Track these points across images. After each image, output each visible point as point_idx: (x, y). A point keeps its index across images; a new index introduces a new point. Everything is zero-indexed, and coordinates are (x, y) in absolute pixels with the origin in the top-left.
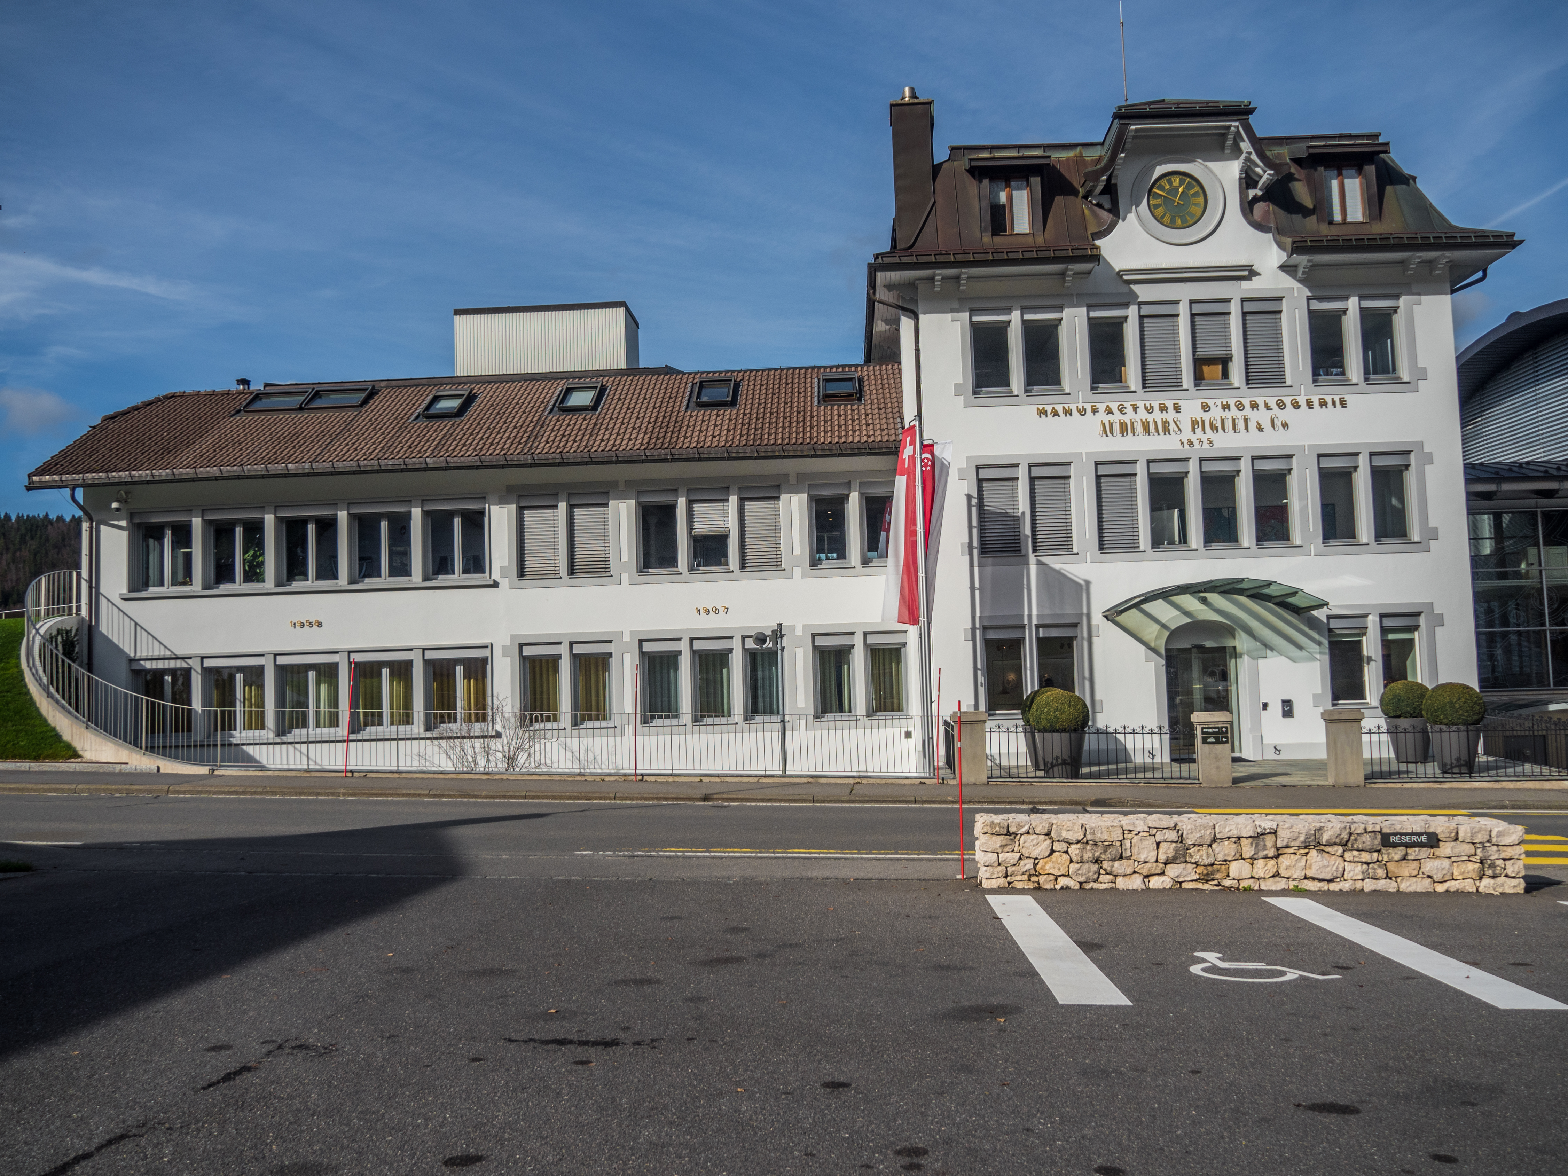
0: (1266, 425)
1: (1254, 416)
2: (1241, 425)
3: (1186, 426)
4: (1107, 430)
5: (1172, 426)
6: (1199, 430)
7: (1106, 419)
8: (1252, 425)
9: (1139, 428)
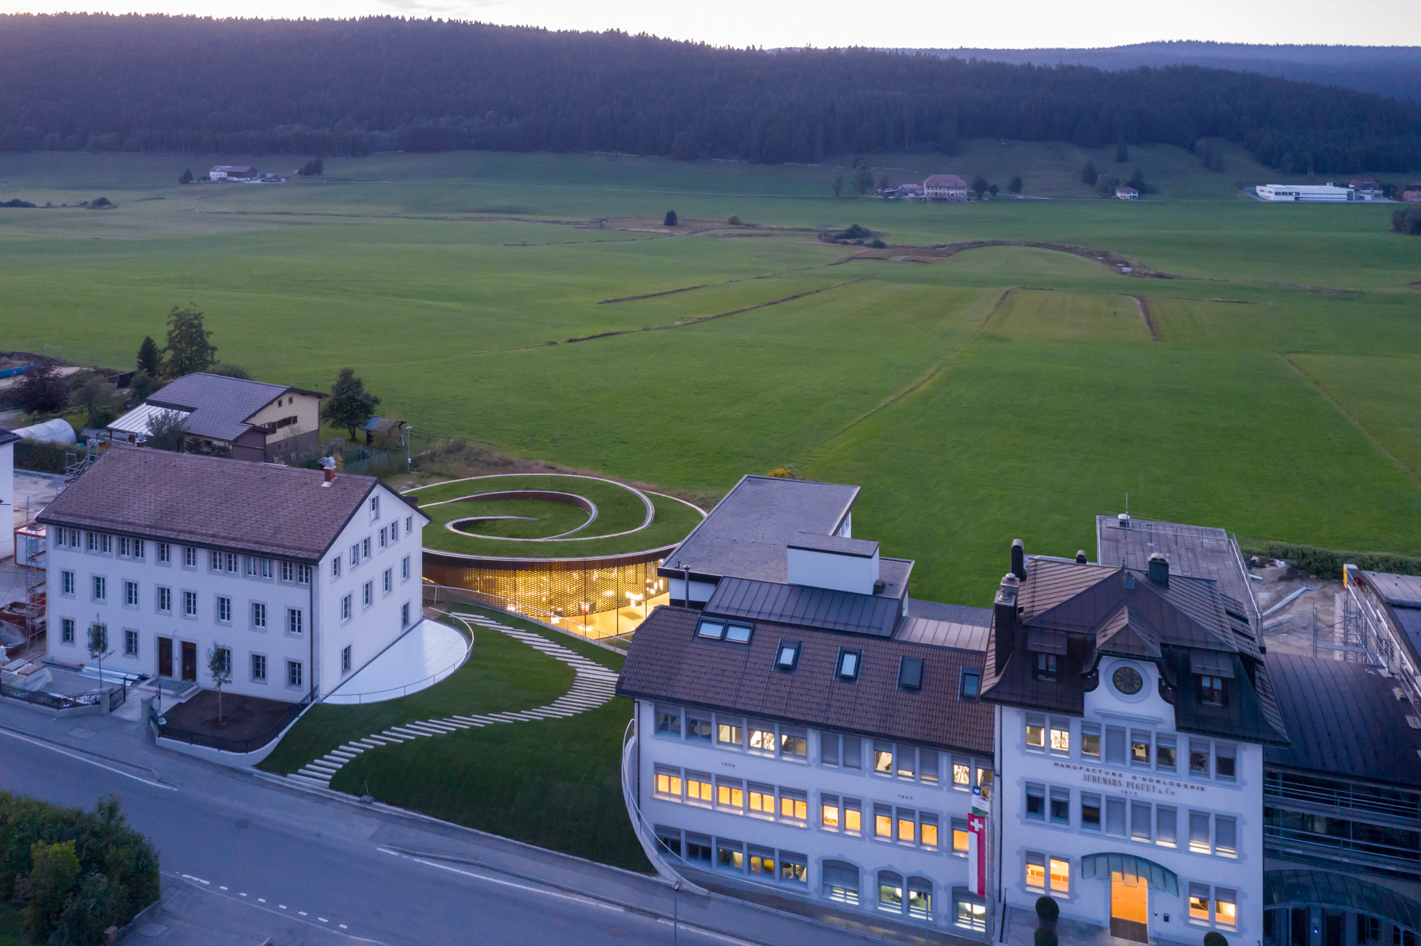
0: (1164, 791)
1: (1157, 786)
2: (1151, 789)
3: (1124, 783)
4: (1086, 778)
5: (1117, 783)
6: (1130, 787)
7: (1087, 773)
8: (1157, 790)
9: (1101, 780)
